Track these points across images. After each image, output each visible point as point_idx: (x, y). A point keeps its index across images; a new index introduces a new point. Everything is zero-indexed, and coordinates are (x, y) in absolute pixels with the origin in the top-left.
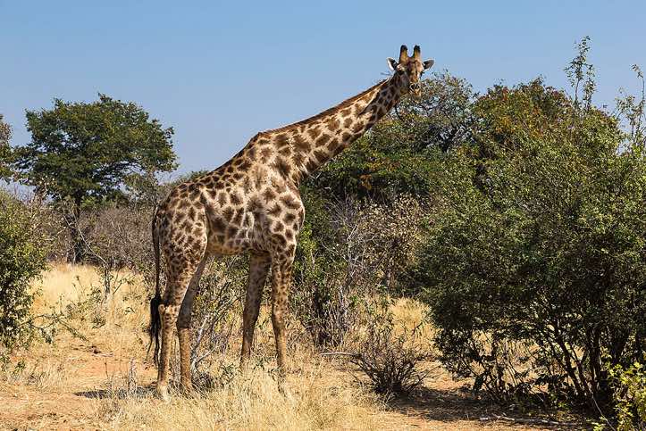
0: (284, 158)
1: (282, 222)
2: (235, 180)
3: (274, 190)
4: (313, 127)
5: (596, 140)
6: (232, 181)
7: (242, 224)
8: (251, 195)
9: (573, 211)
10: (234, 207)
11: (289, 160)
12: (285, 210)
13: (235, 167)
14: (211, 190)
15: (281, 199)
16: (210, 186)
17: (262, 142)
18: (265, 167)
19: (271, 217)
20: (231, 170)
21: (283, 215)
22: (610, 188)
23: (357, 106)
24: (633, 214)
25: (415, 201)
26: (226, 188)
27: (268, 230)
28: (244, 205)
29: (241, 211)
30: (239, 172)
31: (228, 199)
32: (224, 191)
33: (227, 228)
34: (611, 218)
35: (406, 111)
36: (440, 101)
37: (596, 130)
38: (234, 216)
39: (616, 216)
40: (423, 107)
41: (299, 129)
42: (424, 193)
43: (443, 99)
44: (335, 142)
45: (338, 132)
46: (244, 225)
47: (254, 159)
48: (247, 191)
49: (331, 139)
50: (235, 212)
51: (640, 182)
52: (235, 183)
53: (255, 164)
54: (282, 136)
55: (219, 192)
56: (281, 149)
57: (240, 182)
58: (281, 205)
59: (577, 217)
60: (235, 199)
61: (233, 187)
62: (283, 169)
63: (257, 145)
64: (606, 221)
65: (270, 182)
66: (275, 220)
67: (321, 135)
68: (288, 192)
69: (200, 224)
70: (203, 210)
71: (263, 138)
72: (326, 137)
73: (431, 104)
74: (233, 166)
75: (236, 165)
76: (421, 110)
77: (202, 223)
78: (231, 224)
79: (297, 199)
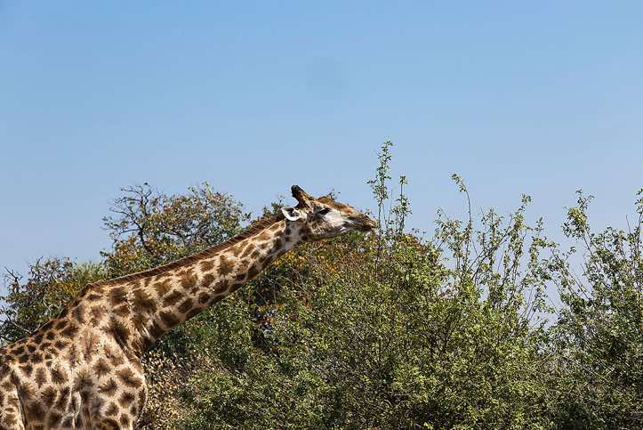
0: (120, 319)
1: (117, 404)
2: (57, 350)
3: (108, 362)
4: (162, 280)
5: (411, 278)
6: (53, 351)
7: (67, 409)
8: (78, 369)
9: (386, 373)
10: (56, 386)
11: (127, 322)
12: (122, 388)
13: (57, 332)
14: (24, 365)
15: (117, 373)
16: (23, 360)
17: (92, 298)
18: (96, 331)
19: (103, 396)
20: (51, 336)
21: (119, 394)
22: (432, 341)
23: (222, 258)
24: (463, 375)
25: (169, 361)
26: (45, 361)
27: (97, 413)
28: (70, 384)
29: (65, 392)
30: (63, 339)
31: (49, 376)
32: (43, 365)
33: (48, 416)
34: (435, 381)
35: (155, 238)
36: (200, 227)
37: (411, 266)
38: (57, 399)
39: (441, 379)
40: (178, 234)
41: (142, 282)
42: (182, 350)
43: (205, 222)
44: (189, 303)
45: (194, 291)
46: (70, 410)
47: (81, 320)
48: (73, 365)
49: (184, 299)
50: (59, 394)
51: (470, 332)
52: (57, 354)
53: (83, 327)
54: (118, 290)
55: (36, 367)
56: (117, 307)
57: (64, 352)
58: (118, 381)
59: (390, 380)
60: (58, 376)
61: (55, 360)
62: (119, 333)
63: (85, 302)
64: (428, 386)
65: (103, 352)
66: (109, 400)
67: (171, 292)
68: (127, 365)
69: (11, 410)
70: (15, 393)
71: (93, 293)
72: (177, 295)
73: (189, 230)
74: (53, 330)
75: (58, 328)
76: (176, 238)
77: (15, 408)
78: (53, 409)
79: (139, 375)
